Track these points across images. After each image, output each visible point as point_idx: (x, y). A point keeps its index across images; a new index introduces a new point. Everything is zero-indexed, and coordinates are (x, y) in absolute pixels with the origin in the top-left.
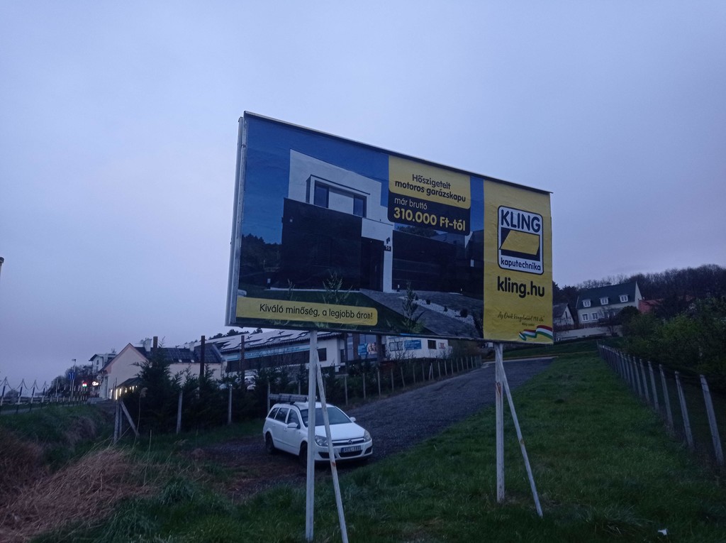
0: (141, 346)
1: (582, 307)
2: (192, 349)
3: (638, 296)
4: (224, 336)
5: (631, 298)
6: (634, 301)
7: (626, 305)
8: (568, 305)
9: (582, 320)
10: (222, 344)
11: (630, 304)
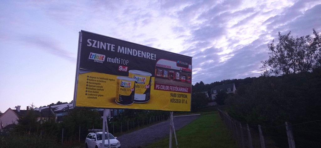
0: (16, 109)
1: (213, 93)
2: (40, 111)
3: (235, 89)
4: (55, 105)
5: (232, 90)
6: (233, 91)
7: (229, 92)
8: (208, 92)
9: (213, 98)
10: (55, 109)
11: (231, 92)
